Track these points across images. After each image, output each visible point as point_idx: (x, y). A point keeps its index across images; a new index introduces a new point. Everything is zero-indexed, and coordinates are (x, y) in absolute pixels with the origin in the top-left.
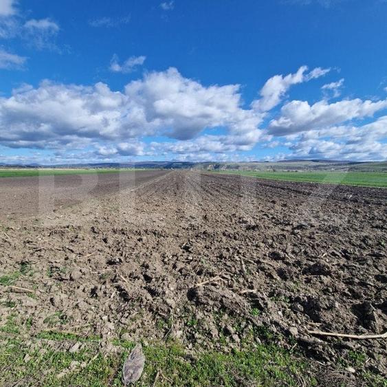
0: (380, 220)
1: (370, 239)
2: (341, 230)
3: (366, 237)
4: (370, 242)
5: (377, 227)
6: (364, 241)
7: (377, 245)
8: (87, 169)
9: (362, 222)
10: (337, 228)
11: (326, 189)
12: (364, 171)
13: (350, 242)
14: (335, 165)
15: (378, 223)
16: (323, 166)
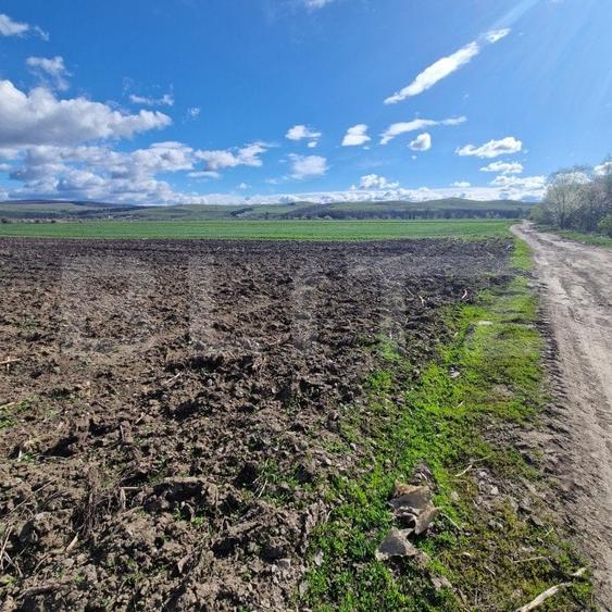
12: (152, 220)
14: (111, 211)
16: (94, 212)
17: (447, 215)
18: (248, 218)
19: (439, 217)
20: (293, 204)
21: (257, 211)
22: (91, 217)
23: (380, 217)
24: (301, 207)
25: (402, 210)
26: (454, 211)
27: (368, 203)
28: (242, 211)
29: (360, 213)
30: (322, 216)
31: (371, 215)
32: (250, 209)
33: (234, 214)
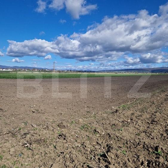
8: (116, 73)
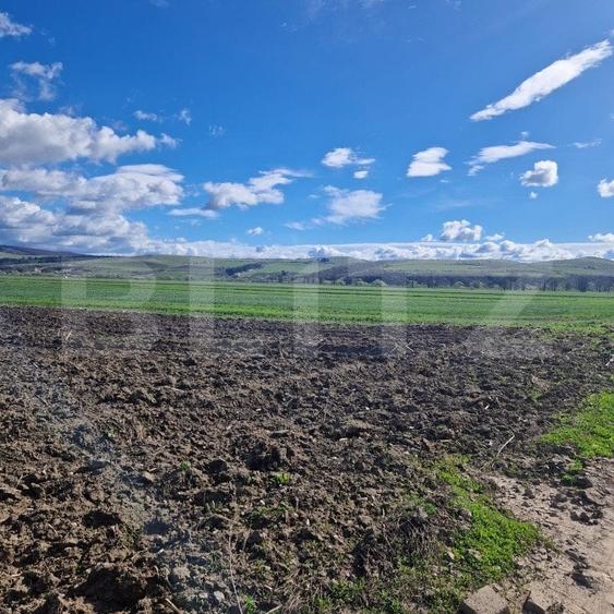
0: (115, 382)
1: (88, 432)
2: (32, 424)
3: (81, 428)
4: (88, 438)
5: (107, 400)
6: (75, 440)
7: (101, 440)
9: (81, 393)
10: (23, 422)
11: (18, 321)
12: (101, 277)
13: (48, 451)
14: (41, 260)
15: (111, 389)
16: (14, 261)
17: (582, 284)
18: (253, 279)
19: (568, 287)
20: (325, 260)
21: (267, 270)
22: (9, 270)
23: (466, 284)
24: (337, 265)
25: (503, 275)
26: (593, 279)
27: (450, 262)
28: (245, 268)
29: (431, 278)
30: (369, 279)
31: (451, 280)
32: (257, 265)
33: (231, 272)
